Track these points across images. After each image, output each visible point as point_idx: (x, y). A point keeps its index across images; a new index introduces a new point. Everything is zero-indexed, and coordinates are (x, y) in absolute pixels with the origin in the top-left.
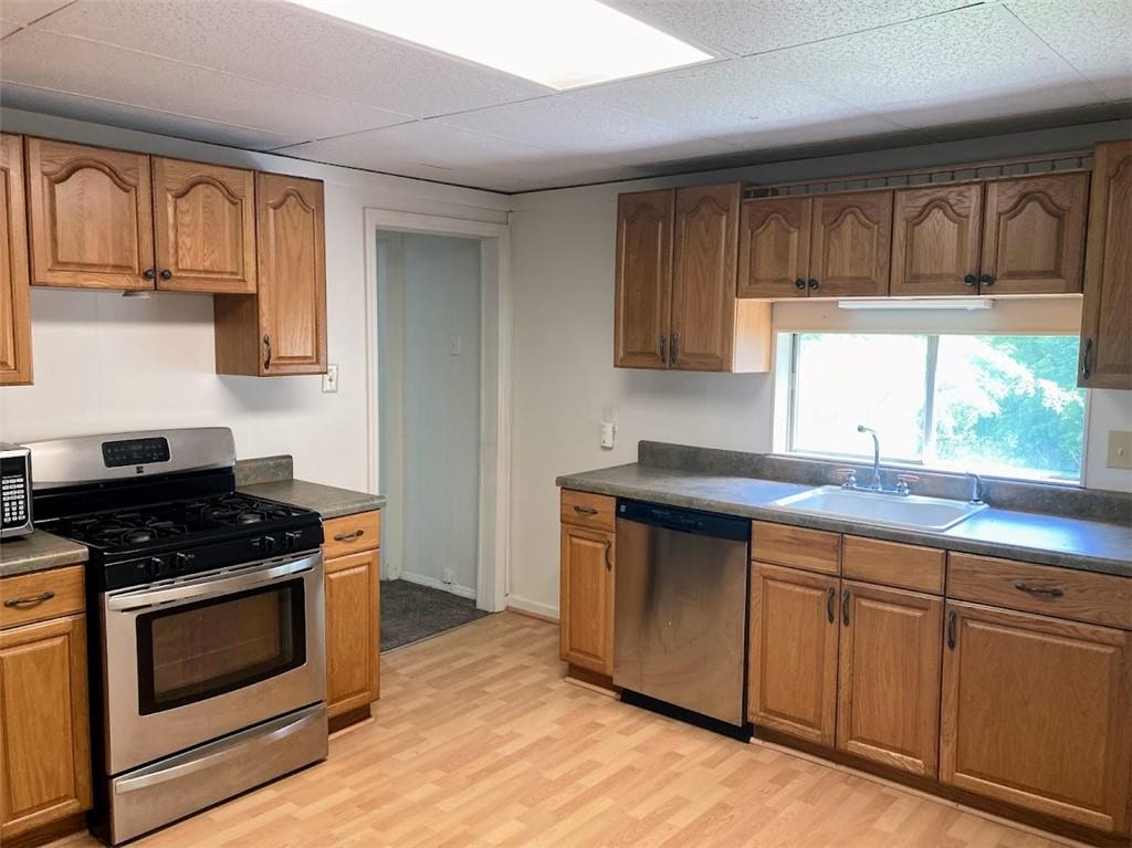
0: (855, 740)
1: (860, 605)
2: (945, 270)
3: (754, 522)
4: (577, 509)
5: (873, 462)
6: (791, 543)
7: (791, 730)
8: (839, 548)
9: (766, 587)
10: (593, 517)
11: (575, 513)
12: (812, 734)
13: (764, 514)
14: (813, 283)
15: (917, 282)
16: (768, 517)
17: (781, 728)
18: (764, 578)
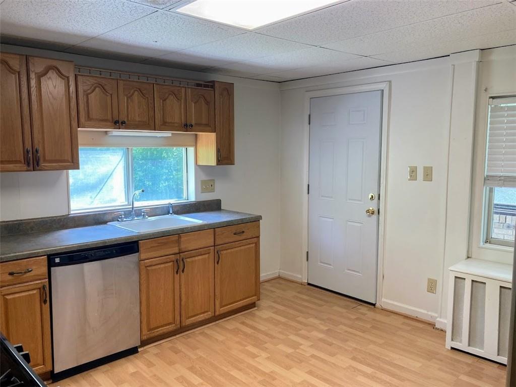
0: (188, 319)
1: (187, 261)
2: (176, 121)
3: (140, 242)
4: (11, 274)
5: (131, 206)
6: (159, 246)
7: (161, 332)
8: (178, 242)
9: (147, 271)
10: (28, 274)
11: (10, 277)
12: (171, 328)
13: (145, 236)
14: (123, 123)
15: (164, 125)
16: (147, 237)
17: (158, 333)
18: (146, 267)
